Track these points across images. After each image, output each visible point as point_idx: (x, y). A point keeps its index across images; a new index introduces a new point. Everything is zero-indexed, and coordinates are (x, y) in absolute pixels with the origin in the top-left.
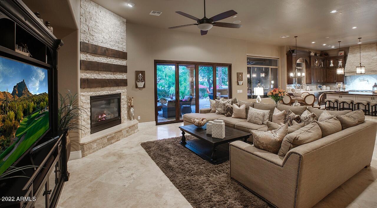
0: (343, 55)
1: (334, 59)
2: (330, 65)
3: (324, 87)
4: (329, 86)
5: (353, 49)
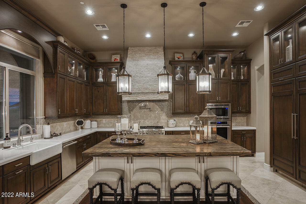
0: (118, 61)
1: (105, 68)
2: (99, 80)
3: (87, 123)
4: (96, 121)
5: (134, 52)
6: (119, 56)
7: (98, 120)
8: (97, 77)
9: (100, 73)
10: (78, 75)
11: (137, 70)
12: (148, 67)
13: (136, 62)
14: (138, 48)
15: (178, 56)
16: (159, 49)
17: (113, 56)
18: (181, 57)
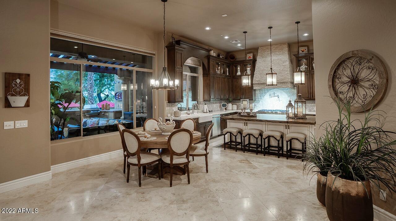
0: (252, 58)
1: (241, 65)
2: (237, 73)
3: (230, 106)
4: (235, 104)
5: (263, 51)
6: (252, 54)
7: (237, 104)
8: (237, 71)
9: (239, 68)
10: (222, 72)
11: (265, 65)
12: (274, 62)
13: (265, 58)
14: (266, 47)
15: (302, 49)
16: (284, 46)
17: (248, 55)
18: (305, 50)
